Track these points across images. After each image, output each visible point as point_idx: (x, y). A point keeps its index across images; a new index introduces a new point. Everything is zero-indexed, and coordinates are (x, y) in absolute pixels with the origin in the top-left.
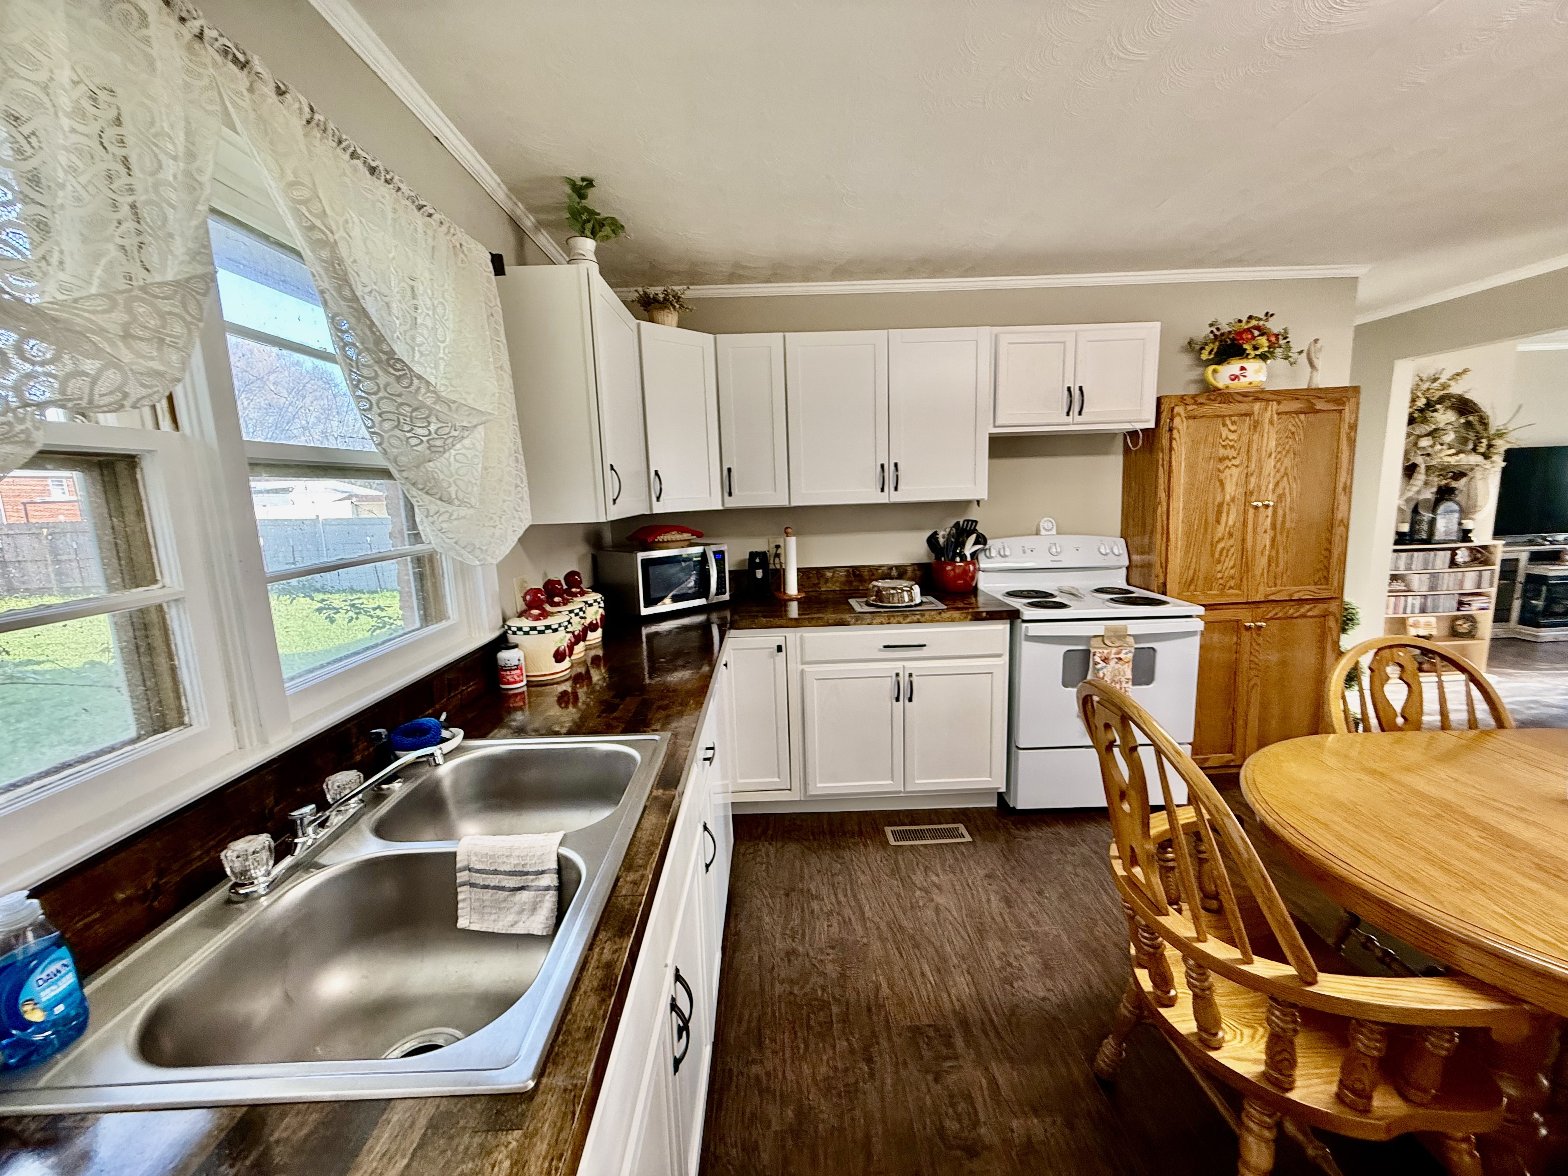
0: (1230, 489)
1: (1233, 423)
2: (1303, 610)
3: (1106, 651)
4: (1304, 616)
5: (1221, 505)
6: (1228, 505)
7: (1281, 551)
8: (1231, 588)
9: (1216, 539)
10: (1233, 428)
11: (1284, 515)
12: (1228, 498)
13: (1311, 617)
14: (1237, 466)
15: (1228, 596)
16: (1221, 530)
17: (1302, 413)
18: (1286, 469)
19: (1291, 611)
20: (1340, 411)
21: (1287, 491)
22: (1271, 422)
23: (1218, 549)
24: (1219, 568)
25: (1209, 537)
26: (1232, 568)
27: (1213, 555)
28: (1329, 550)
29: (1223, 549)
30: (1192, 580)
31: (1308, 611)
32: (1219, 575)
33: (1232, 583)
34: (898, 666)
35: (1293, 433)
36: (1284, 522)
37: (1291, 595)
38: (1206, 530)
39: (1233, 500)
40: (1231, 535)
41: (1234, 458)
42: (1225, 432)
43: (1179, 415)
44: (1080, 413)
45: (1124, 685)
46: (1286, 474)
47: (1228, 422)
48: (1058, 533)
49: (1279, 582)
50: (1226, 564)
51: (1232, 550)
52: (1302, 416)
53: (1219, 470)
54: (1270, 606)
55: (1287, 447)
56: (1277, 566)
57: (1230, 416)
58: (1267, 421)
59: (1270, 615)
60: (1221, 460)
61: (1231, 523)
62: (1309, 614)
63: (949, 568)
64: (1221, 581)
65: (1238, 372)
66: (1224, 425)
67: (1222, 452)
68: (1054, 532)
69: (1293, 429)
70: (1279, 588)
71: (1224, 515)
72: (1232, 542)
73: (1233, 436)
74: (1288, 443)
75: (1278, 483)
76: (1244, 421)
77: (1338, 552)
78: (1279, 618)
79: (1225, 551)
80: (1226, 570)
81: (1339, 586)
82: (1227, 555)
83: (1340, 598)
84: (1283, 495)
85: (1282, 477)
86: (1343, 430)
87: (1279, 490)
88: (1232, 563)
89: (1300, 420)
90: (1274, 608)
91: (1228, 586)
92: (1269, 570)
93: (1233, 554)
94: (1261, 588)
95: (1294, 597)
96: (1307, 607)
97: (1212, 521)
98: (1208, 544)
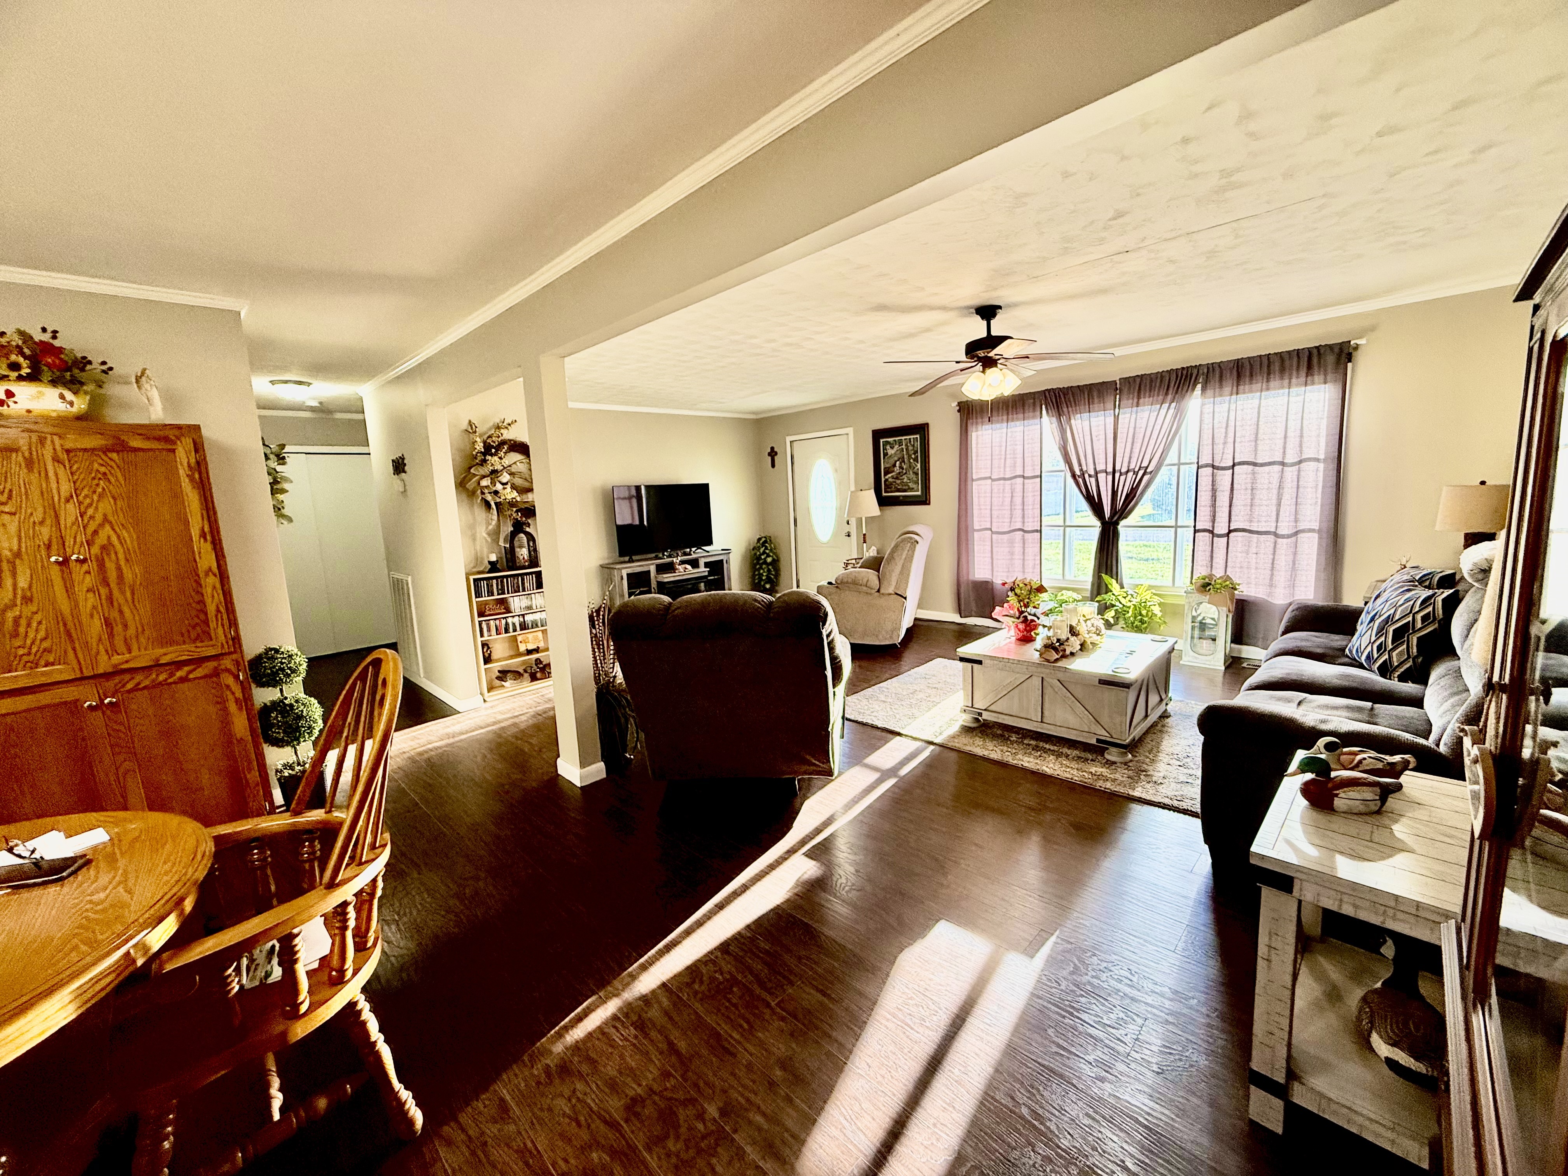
0: (6, 543)
2: (179, 674)
4: (183, 680)
6: (11, 562)
7: (126, 610)
8: (49, 664)
9: (1, 607)
11: (119, 569)
12: (6, 554)
13: (195, 679)
14: (11, 513)
15: (44, 673)
16: (6, 593)
17: (113, 451)
18: (105, 515)
19: (162, 678)
20: (174, 451)
24: (18, 642)
26: (44, 639)
27: (3, 628)
28: (202, 602)
31: (190, 672)
32: (21, 652)
33: (51, 657)
35: (105, 474)
36: (120, 577)
37: (158, 659)
40: (27, 599)
41: (3, 503)
46: (106, 519)
49: (135, 647)
50: (31, 635)
51: (36, 617)
52: (114, 455)
54: (127, 677)
55: (100, 490)
56: (126, 626)
59: (129, 686)
61: (23, 583)
62: (191, 676)
64: (27, 658)
69: (103, 469)
70: (134, 653)
71: (7, 575)
72: (32, 607)
74: (97, 485)
75: (95, 532)
76: (10, 458)
77: (214, 604)
78: (145, 688)
79: (23, 622)
80: (33, 643)
81: (233, 639)
82: (29, 625)
83: (235, 652)
84: (110, 543)
85: (101, 525)
86: (181, 472)
87: (101, 540)
88: (42, 634)
89: (111, 459)
90: (133, 678)
91: (43, 662)
92: (111, 635)
93: (40, 623)
94: (103, 657)
95: (163, 661)
96: (186, 669)
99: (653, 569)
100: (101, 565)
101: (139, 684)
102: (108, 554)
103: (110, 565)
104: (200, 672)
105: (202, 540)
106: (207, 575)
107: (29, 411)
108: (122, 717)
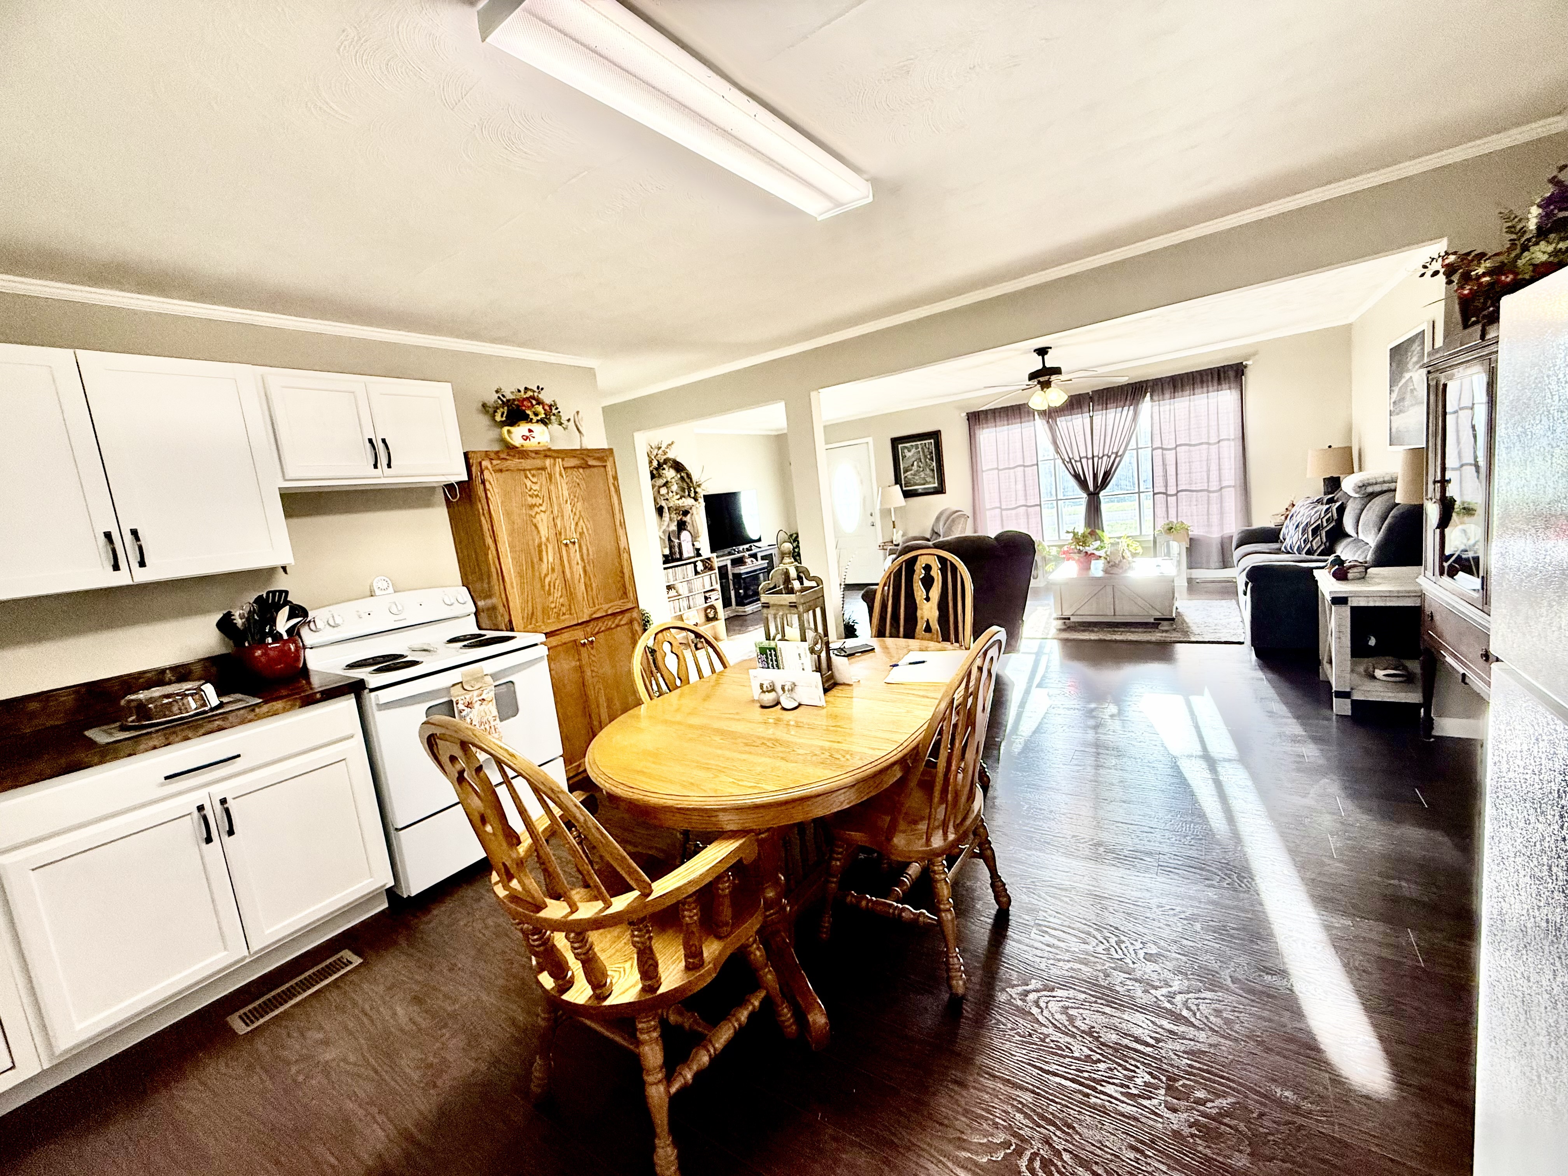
0: (544, 532)
1: (533, 476)
2: (617, 621)
3: (467, 697)
4: (617, 626)
5: (540, 546)
6: (545, 545)
7: (592, 577)
8: (564, 614)
9: (543, 575)
10: (534, 480)
11: (588, 550)
12: (544, 539)
13: (623, 625)
14: (544, 512)
15: (564, 621)
16: (544, 566)
17: (580, 468)
18: (580, 512)
19: (609, 624)
20: (605, 466)
21: (585, 530)
22: (561, 475)
23: (547, 583)
24: (551, 599)
25: (537, 574)
26: (561, 597)
27: (543, 589)
29: (550, 582)
30: (533, 614)
32: (553, 605)
33: (564, 610)
34: (200, 797)
35: (578, 484)
36: (588, 554)
37: (606, 611)
38: (533, 567)
39: (548, 540)
40: (553, 570)
41: (541, 505)
42: (529, 484)
43: (487, 468)
44: (389, 466)
45: (492, 723)
46: (581, 516)
47: (529, 475)
48: (395, 592)
49: (596, 602)
50: (555, 595)
51: (557, 582)
52: (581, 470)
53: (531, 516)
54: (594, 623)
55: (577, 495)
56: (592, 589)
57: (530, 470)
58: (558, 474)
59: (597, 630)
60: (532, 506)
61: (551, 560)
62: (621, 623)
63: (258, 653)
64: (555, 610)
65: (528, 434)
66: (526, 477)
67: (530, 500)
68: (391, 590)
69: (578, 481)
70: (597, 607)
71: (544, 553)
72: (555, 575)
73: (535, 487)
74: (577, 491)
75: (577, 524)
77: (627, 575)
78: (603, 631)
79: (552, 584)
80: (556, 600)
81: (635, 598)
82: (554, 588)
83: (636, 607)
84: (583, 532)
85: (579, 519)
86: (610, 480)
87: (580, 529)
88: (560, 594)
89: (581, 474)
90: (598, 624)
91: (561, 613)
92: (587, 595)
93: (559, 586)
94: (585, 610)
95: (609, 612)
96: (619, 618)
97: (536, 560)
98: (537, 580)
99: (729, 563)
100: (580, 546)
101: (600, 628)
102: (583, 539)
103: (584, 545)
104: (624, 621)
105: (620, 526)
106: (623, 551)
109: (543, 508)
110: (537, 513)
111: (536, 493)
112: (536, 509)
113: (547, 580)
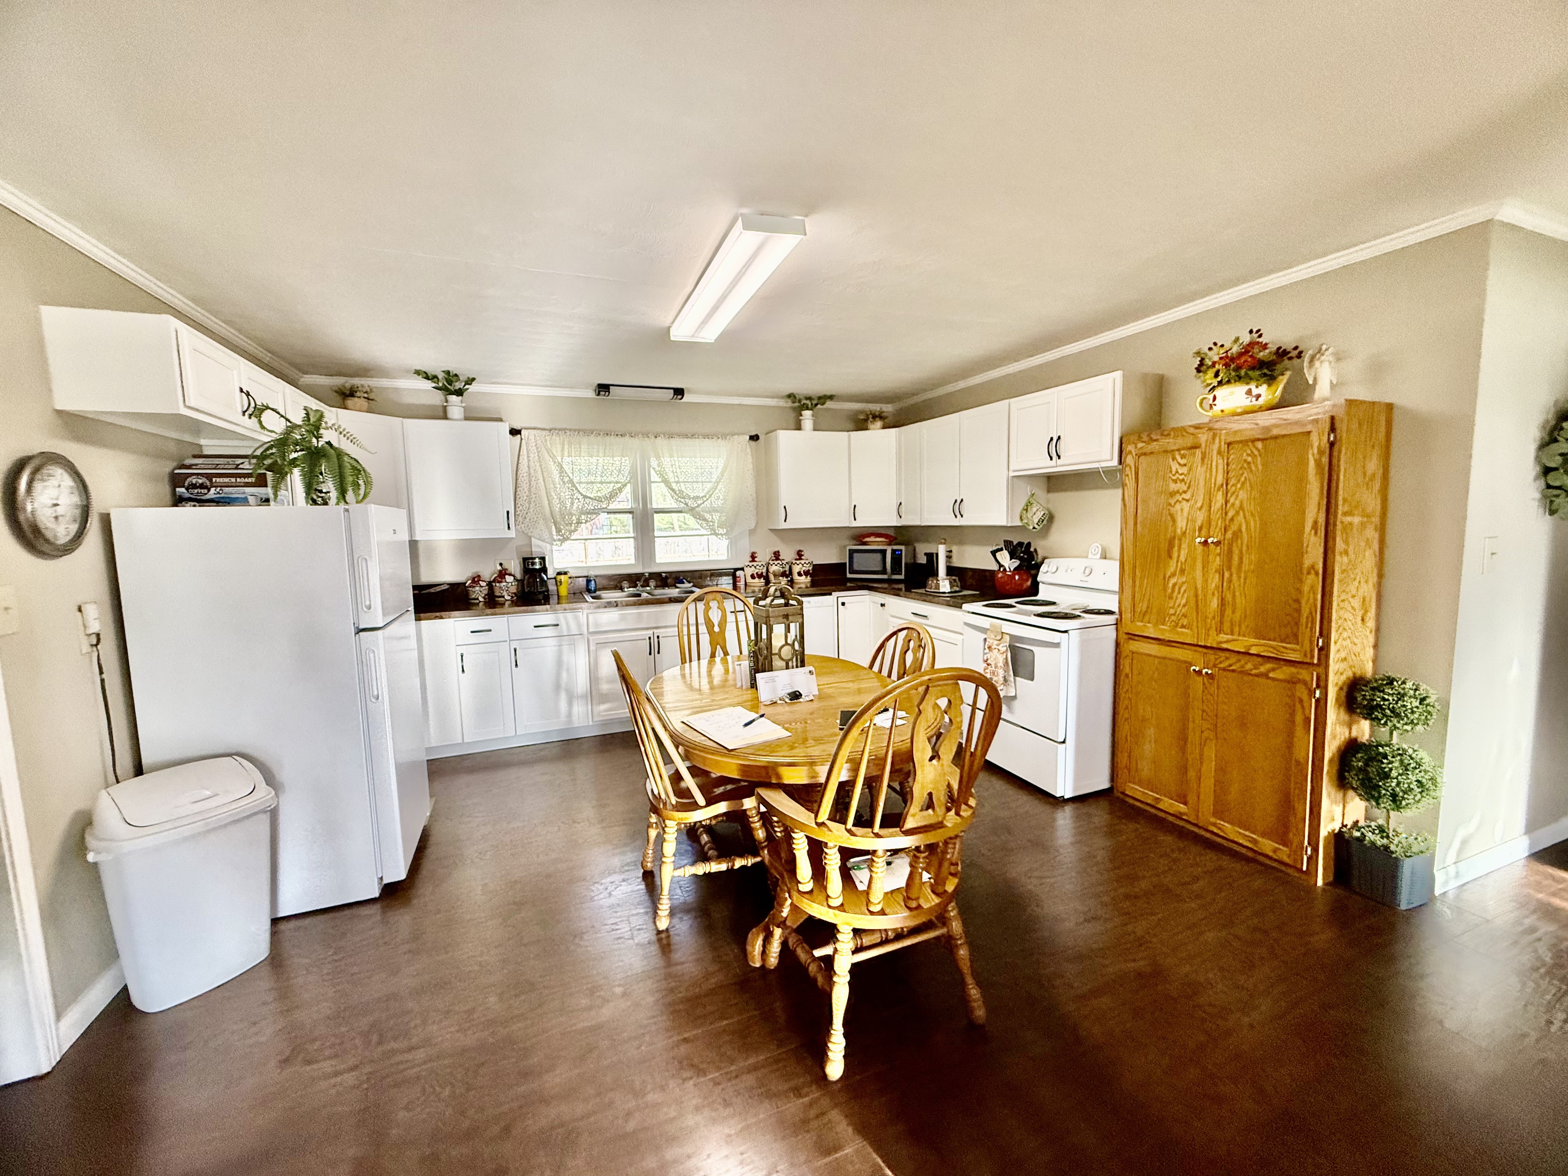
0: (1181, 524)
1: (1183, 456)
2: (1261, 668)
4: (1265, 675)
5: (1172, 540)
6: (1180, 540)
7: (1238, 594)
8: (1183, 627)
9: (1168, 574)
10: (1182, 462)
11: (1241, 556)
12: (1179, 531)
13: (1274, 679)
14: (1187, 501)
15: (1178, 633)
16: (1173, 564)
17: (1261, 440)
18: (1241, 502)
19: (1248, 667)
21: (1244, 528)
22: (1219, 452)
23: (1171, 585)
24: (1171, 604)
25: (1161, 571)
26: (1184, 606)
27: (1165, 590)
28: (1297, 601)
29: (1174, 585)
30: (1147, 611)
31: (1270, 671)
32: (1172, 611)
33: (1185, 622)
35: (1249, 463)
36: (1240, 562)
37: (1249, 647)
38: (1158, 563)
39: (1184, 533)
40: (1182, 571)
41: (1185, 492)
42: (1174, 466)
43: (1130, 452)
44: (1059, 458)
46: (1241, 507)
47: (1178, 457)
49: (1236, 629)
50: (1178, 601)
51: (1184, 587)
52: (1259, 445)
53: (1170, 505)
54: (1223, 655)
55: (1243, 479)
56: (1234, 610)
57: (1179, 450)
58: (1215, 452)
59: (1222, 666)
60: (1172, 494)
61: (1182, 558)
62: (1271, 675)
64: (1173, 618)
66: (1174, 459)
67: (1173, 487)
69: (1249, 459)
70: (1235, 637)
71: (1176, 549)
72: (1184, 578)
73: (1184, 470)
74: (1242, 474)
75: (1232, 519)
76: (1195, 453)
77: (1309, 606)
78: (1233, 671)
79: (1177, 589)
80: (1179, 606)
81: (1321, 650)
82: (1179, 593)
83: (1318, 665)
84: (1240, 531)
85: (1237, 513)
86: (1310, 456)
87: (1234, 527)
88: (1184, 601)
89: (1257, 449)
90: (1227, 658)
91: (1180, 625)
92: (1222, 614)
93: (1185, 591)
94: (1213, 632)
95: (1253, 651)
96: (1269, 666)
97: (1164, 554)
98: (1161, 577)
100: (1230, 551)
101: (1230, 666)
102: (1237, 540)
103: (1236, 551)
104: (1279, 674)
105: (1313, 532)
106: (1309, 573)
107: (1222, 411)
108: (1213, 689)
109: (1187, 496)
110: (1178, 501)
111: (1181, 477)
112: (1178, 497)
113: (1173, 581)
